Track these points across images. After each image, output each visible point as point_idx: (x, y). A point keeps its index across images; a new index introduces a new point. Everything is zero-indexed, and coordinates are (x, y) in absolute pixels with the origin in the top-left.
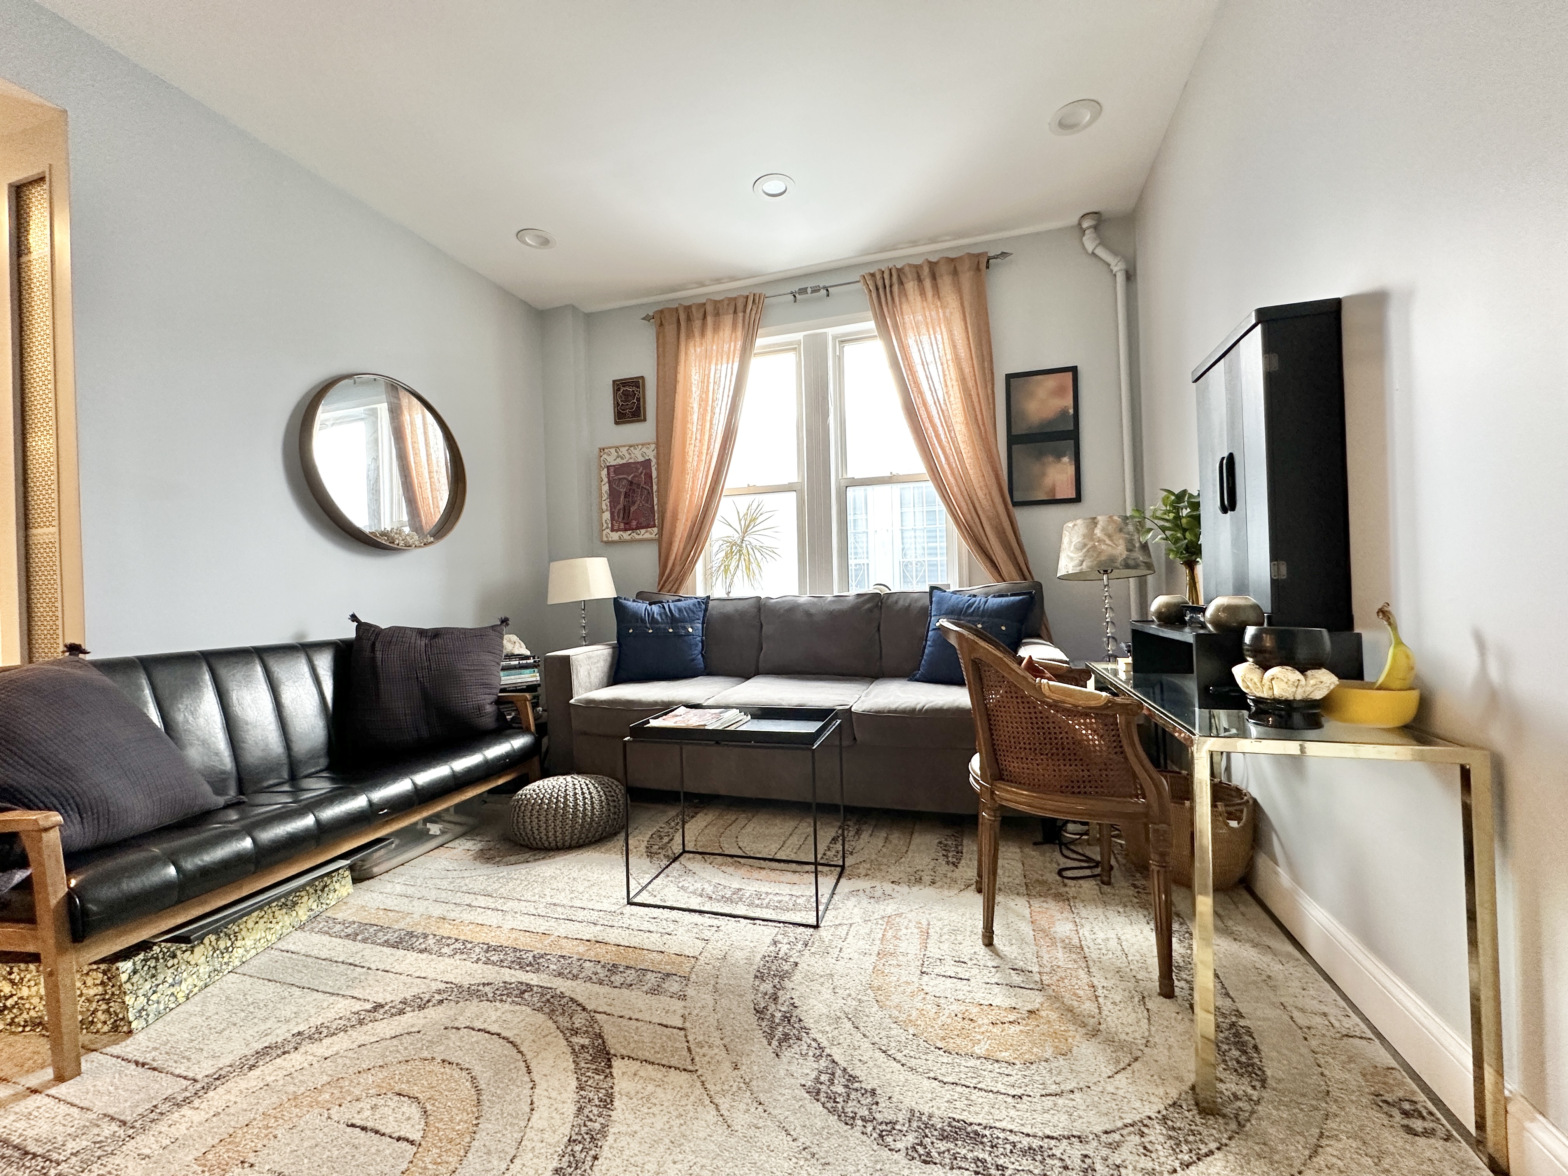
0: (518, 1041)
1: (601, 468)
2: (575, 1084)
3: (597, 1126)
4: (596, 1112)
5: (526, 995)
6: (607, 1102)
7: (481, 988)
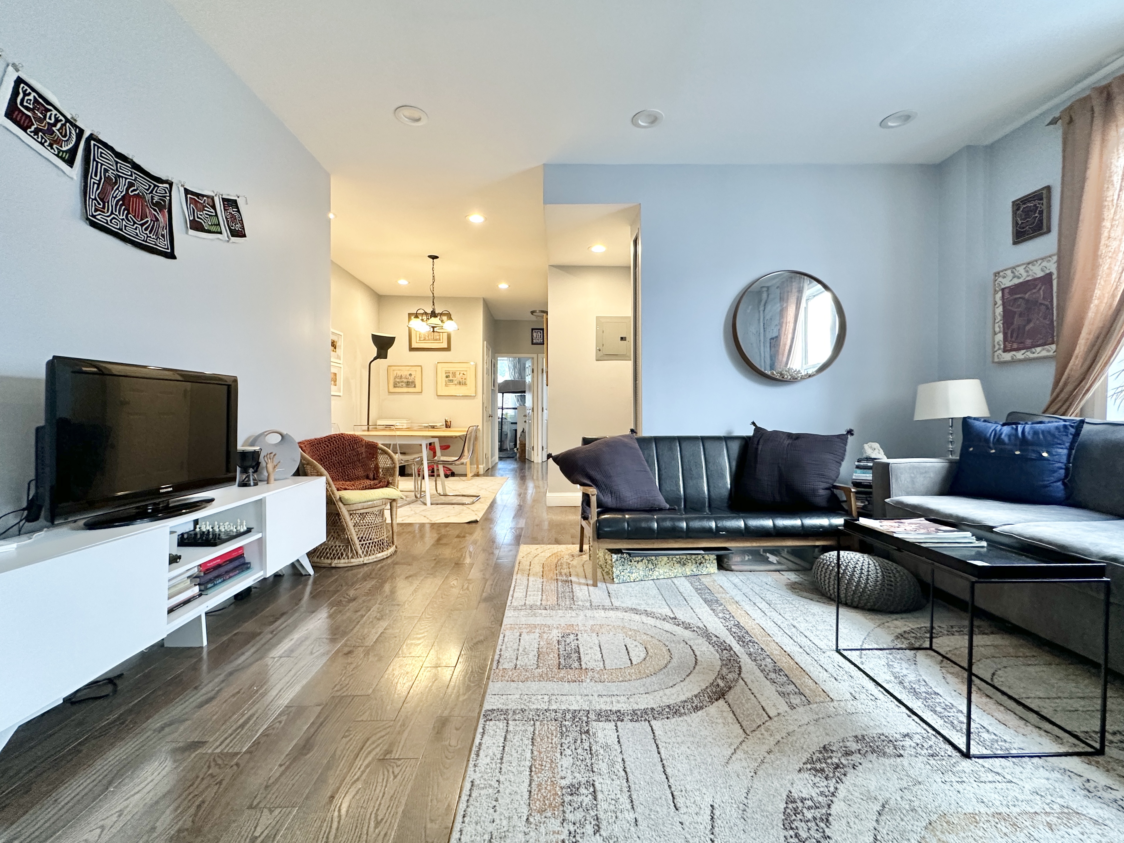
0: (699, 663)
1: (996, 292)
2: (696, 693)
3: (683, 711)
4: (689, 707)
5: (725, 652)
6: (696, 709)
7: (713, 636)
